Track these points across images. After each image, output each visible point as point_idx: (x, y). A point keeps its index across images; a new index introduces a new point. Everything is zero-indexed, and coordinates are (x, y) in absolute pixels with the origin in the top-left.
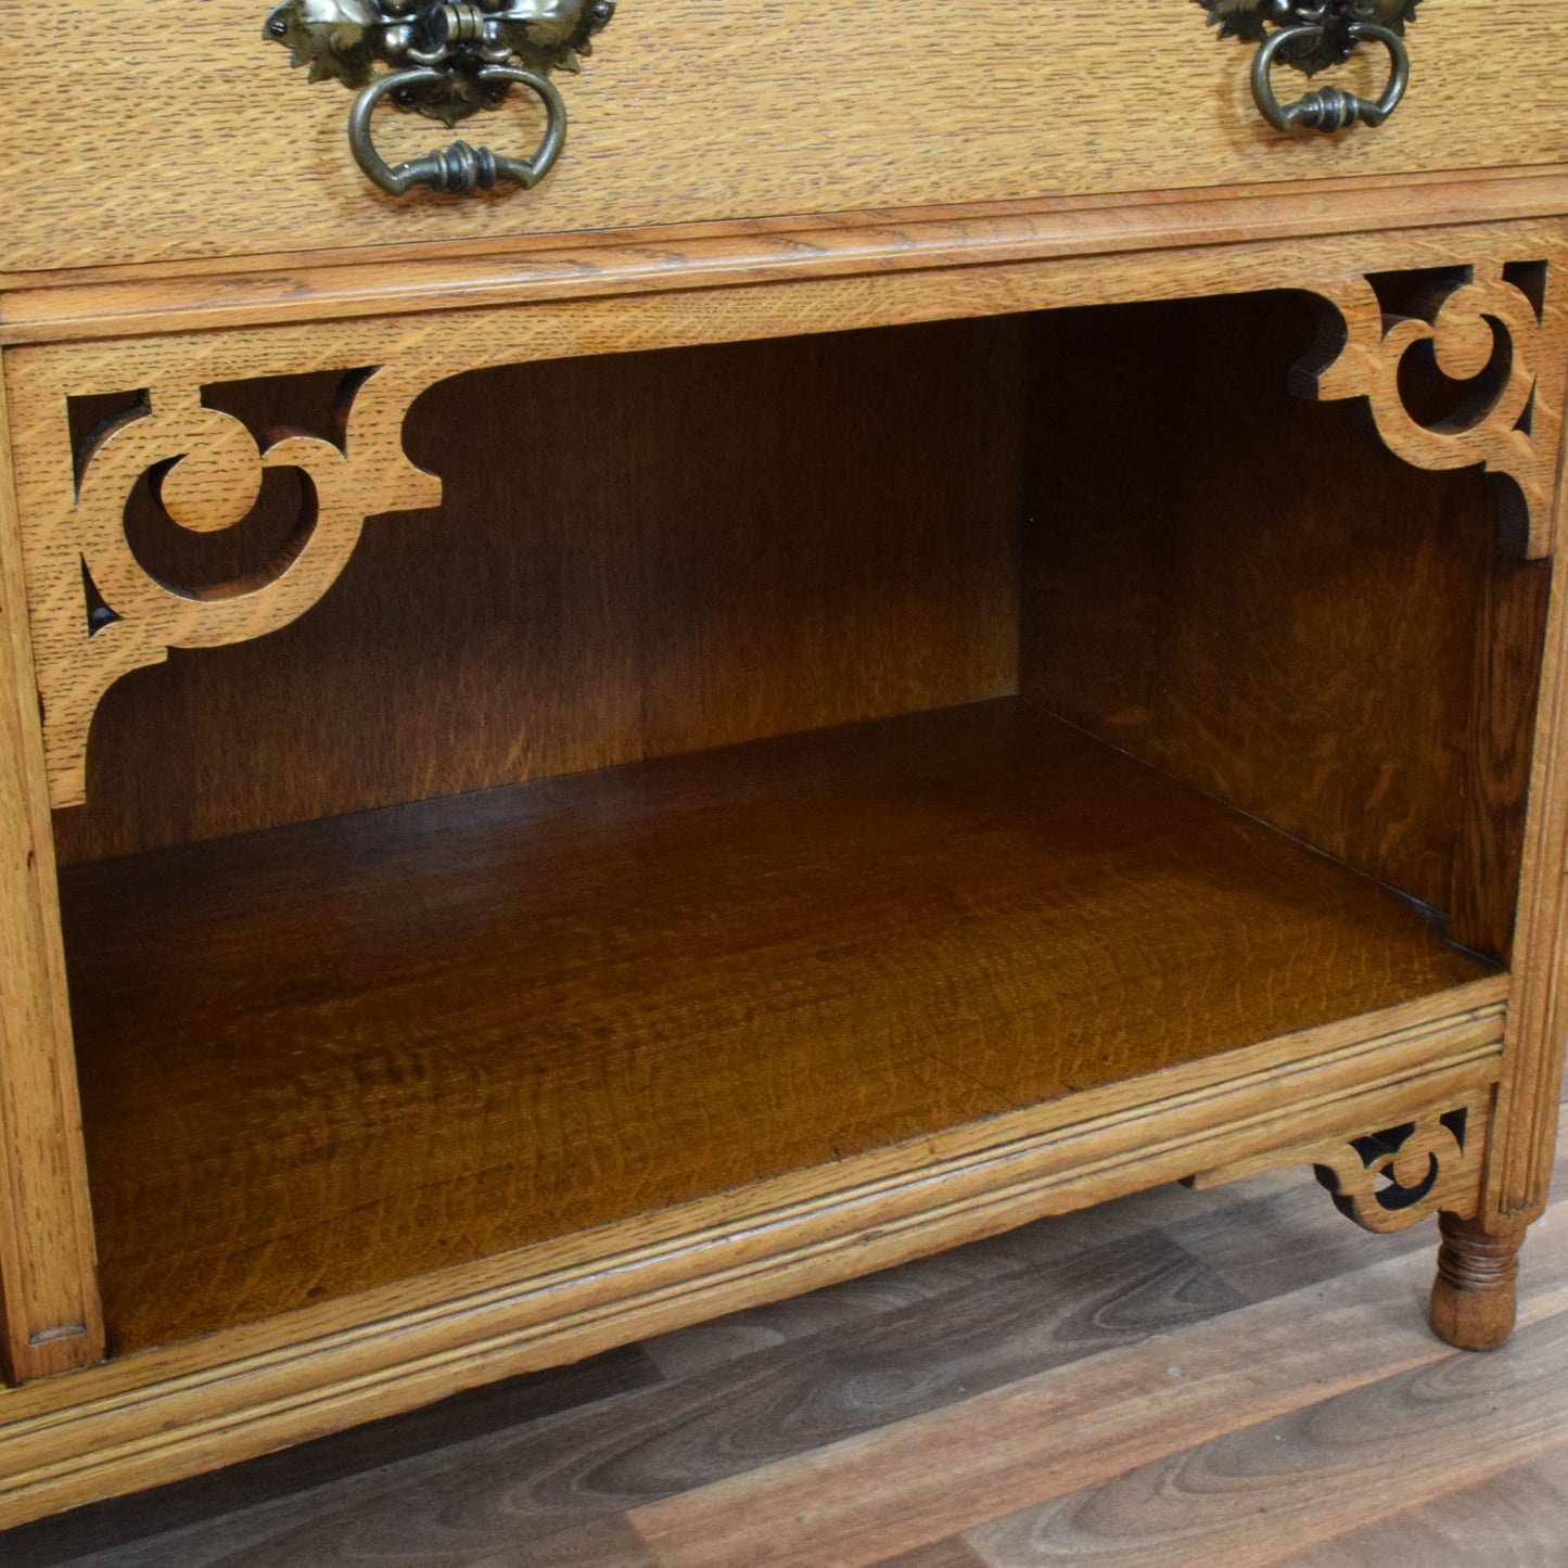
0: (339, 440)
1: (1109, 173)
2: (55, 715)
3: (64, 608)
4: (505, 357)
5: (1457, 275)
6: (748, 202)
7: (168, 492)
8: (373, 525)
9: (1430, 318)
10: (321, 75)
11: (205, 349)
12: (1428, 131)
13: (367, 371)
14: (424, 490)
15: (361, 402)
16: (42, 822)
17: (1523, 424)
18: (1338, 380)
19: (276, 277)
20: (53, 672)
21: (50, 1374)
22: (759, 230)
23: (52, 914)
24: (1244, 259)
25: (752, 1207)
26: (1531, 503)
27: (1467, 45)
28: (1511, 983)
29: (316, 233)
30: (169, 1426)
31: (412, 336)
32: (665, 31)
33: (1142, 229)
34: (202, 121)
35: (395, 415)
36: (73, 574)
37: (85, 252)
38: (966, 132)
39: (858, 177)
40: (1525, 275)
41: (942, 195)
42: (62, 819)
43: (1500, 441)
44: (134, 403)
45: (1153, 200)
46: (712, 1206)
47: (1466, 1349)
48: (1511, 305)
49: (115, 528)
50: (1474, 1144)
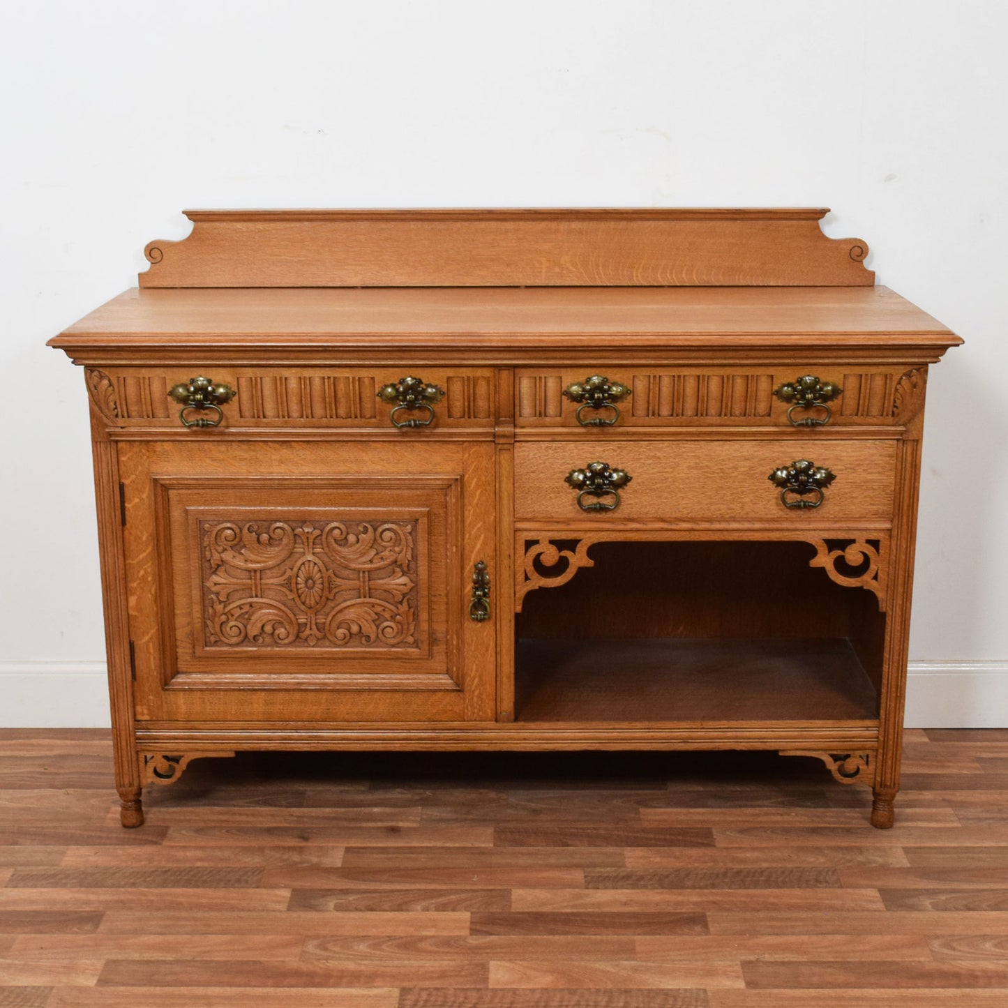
0: (574, 552)
1: (747, 514)
2: (518, 595)
3: (521, 577)
4: (608, 540)
5: (853, 541)
6: (660, 514)
7: (542, 557)
8: (580, 569)
9: (843, 549)
10: (574, 488)
11: (550, 534)
12: (837, 509)
13: (581, 540)
14: (591, 563)
15: (578, 546)
16: (513, 614)
17: (875, 578)
18: (816, 562)
19: (564, 522)
20: (518, 588)
21: (504, 722)
22: (663, 520)
23: (513, 632)
24: (786, 534)
25: (655, 726)
26: (879, 599)
27: (847, 490)
28: (880, 722)
29: (571, 515)
30: (525, 739)
31: (589, 535)
32: (643, 482)
33: (757, 525)
34: (552, 495)
35: (585, 549)
36: (522, 571)
37: (529, 516)
38: (711, 504)
39: (685, 512)
40: (875, 544)
41: (705, 516)
42: (517, 615)
43: (867, 582)
44: (537, 542)
45: (761, 520)
46: (646, 724)
47: (876, 827)
48: (870, 550)
49: (531, 563)
50: (872, 767)
